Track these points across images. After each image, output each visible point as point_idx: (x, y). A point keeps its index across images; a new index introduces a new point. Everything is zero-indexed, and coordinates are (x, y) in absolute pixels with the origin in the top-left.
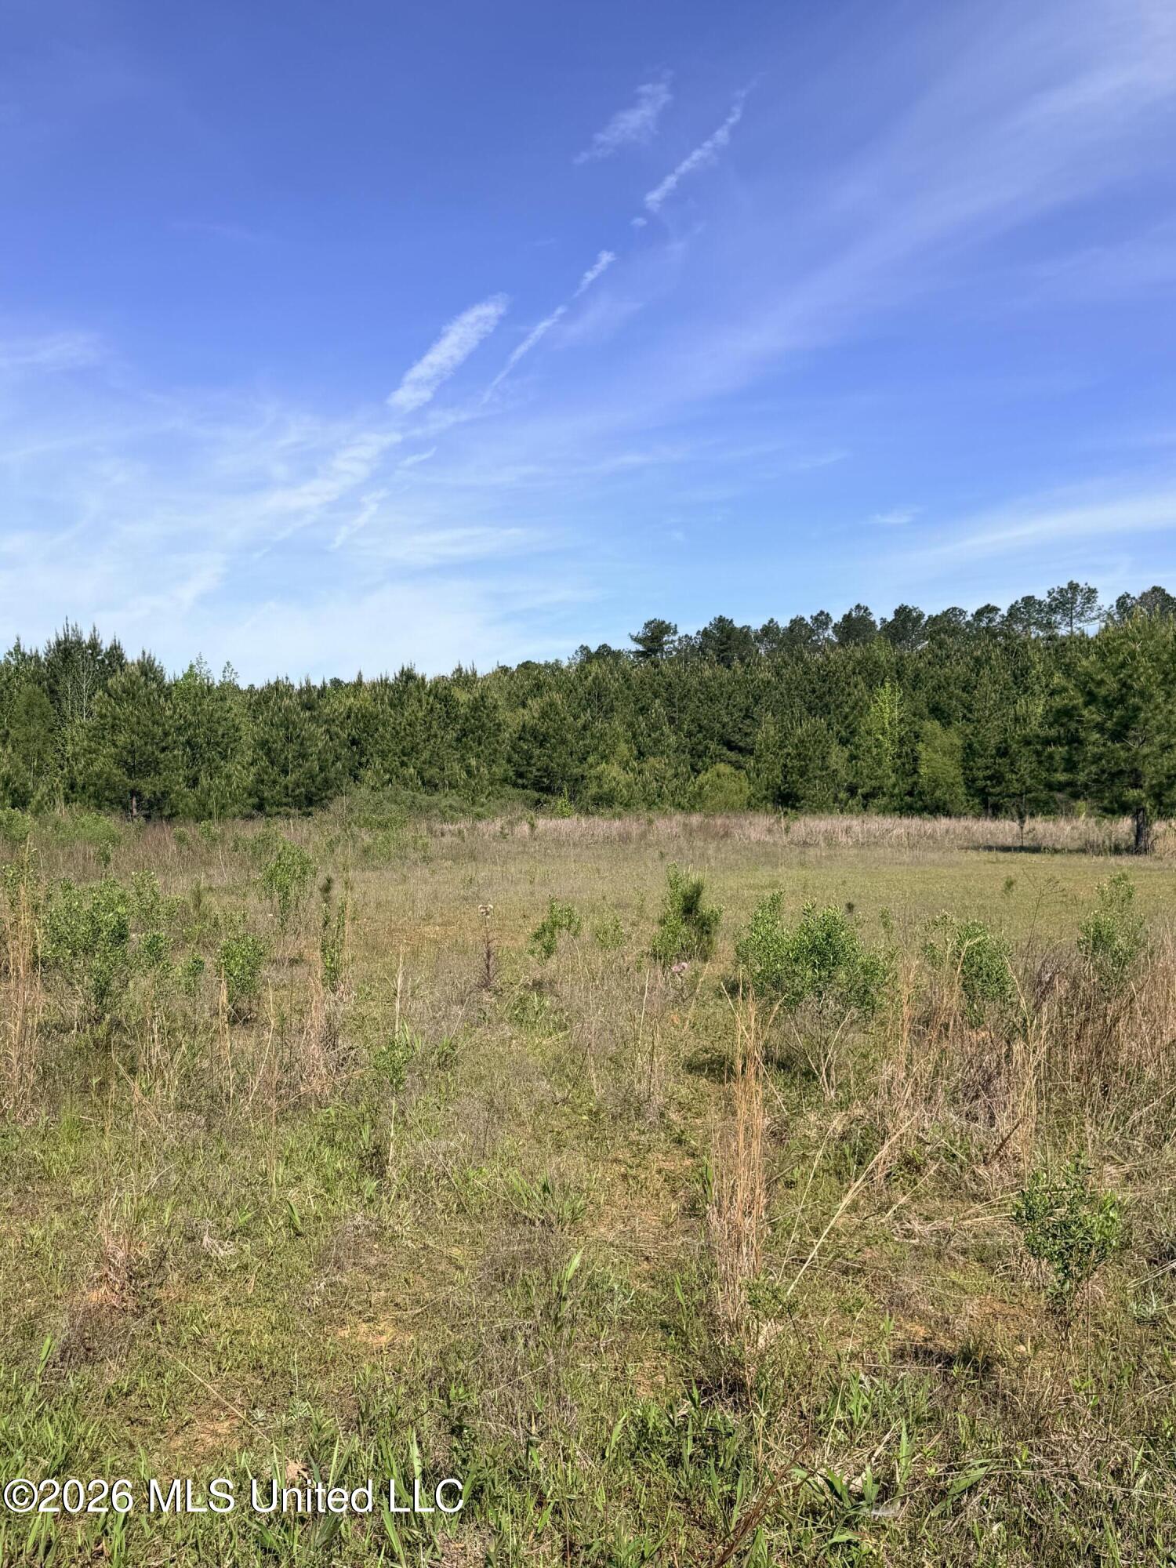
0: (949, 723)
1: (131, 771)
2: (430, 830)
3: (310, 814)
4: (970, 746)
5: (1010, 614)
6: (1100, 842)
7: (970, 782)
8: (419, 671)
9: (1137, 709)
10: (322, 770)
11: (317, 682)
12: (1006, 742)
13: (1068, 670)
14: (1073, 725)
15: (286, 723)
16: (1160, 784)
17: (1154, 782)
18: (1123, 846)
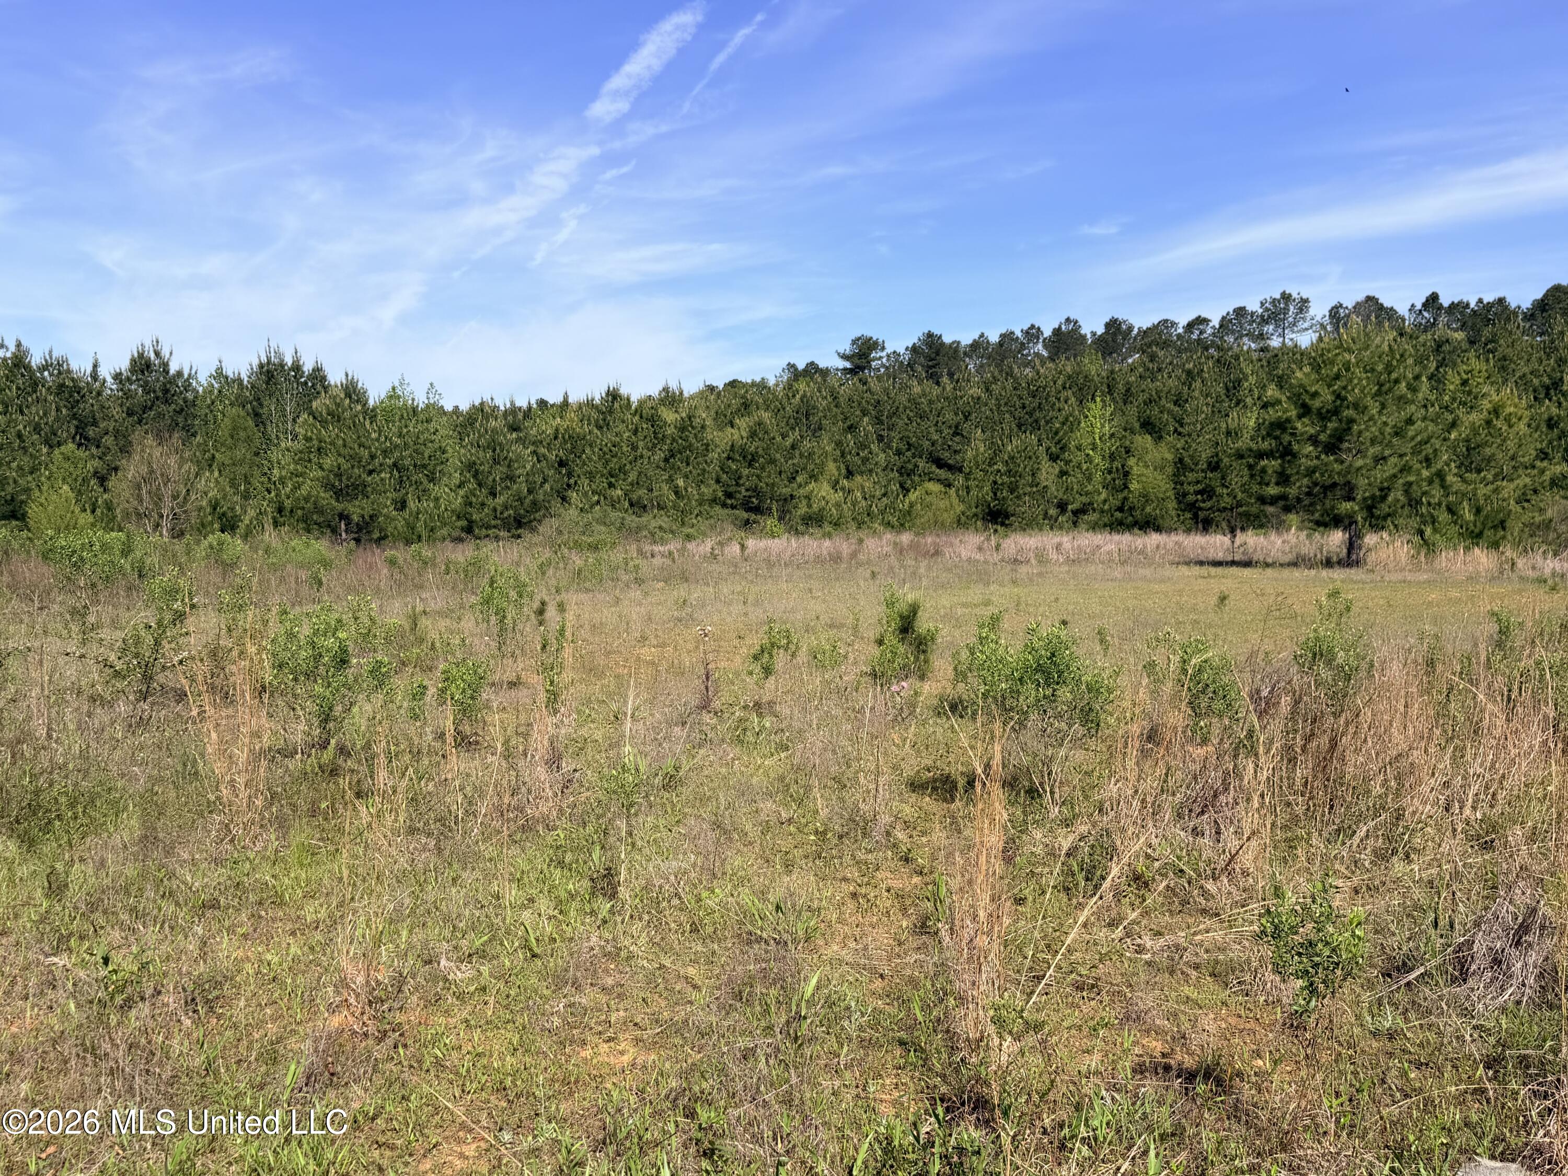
0: (1160, 438)
1: (339, 494)
2: (640, 552)
3: (519, 537)
4: (1181, 460)
5: (1221, 326)
6: (1312, 555)
7: (1181, 497)
8: (624, 391)
9: (1351, 421)
10: (530, 491)
11: (522, 403)
12: (1217, 455)
13: (1281, 382)
14: (1286, 438)
15: (493, 445)
16: (1373, 497)
17: (1367, 494)
18: (1335, 559)
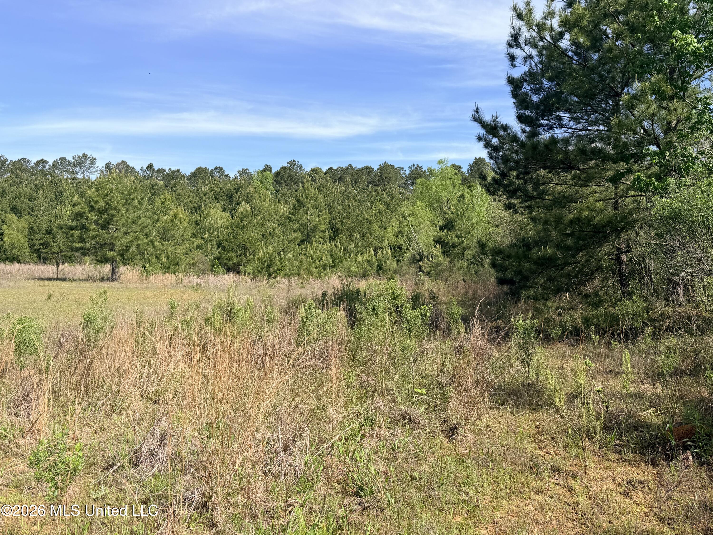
0: (21, 216)
4: (32, 228)
5: (53, 165)
6: (95, 276)
7: (31, 246)
9: (113, 215)
12: (51, 227)
13: (82, 195)
14: (83, 221)
16: (123, 250)
17: (120, 249)
18: (106, 278)
